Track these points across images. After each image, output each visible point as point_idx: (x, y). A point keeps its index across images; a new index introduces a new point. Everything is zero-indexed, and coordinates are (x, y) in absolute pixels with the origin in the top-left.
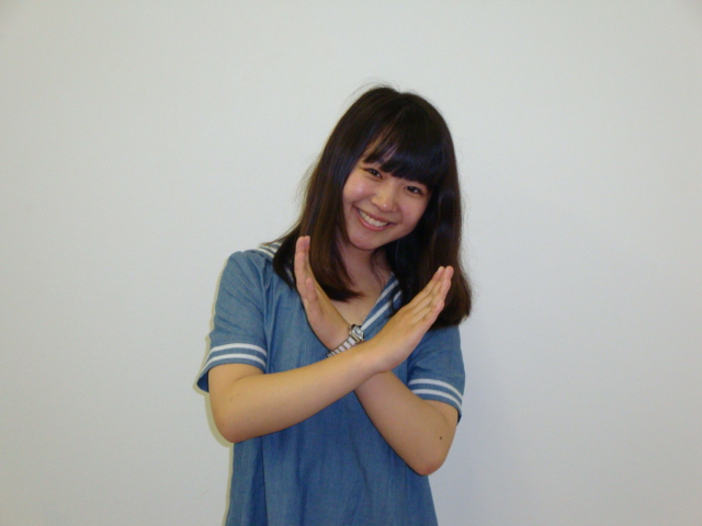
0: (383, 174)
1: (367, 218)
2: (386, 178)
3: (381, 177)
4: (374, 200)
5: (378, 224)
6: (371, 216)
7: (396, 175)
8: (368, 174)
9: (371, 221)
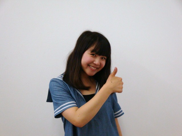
0: (96, 55)
1: (92, 67)
2: (97, 56)
3: (95, 56)
4: (94, 63)
5: (95, 69)
6: (93, 67)
7: (100, 55)
8: (92, 55)
9: (93, 68)
